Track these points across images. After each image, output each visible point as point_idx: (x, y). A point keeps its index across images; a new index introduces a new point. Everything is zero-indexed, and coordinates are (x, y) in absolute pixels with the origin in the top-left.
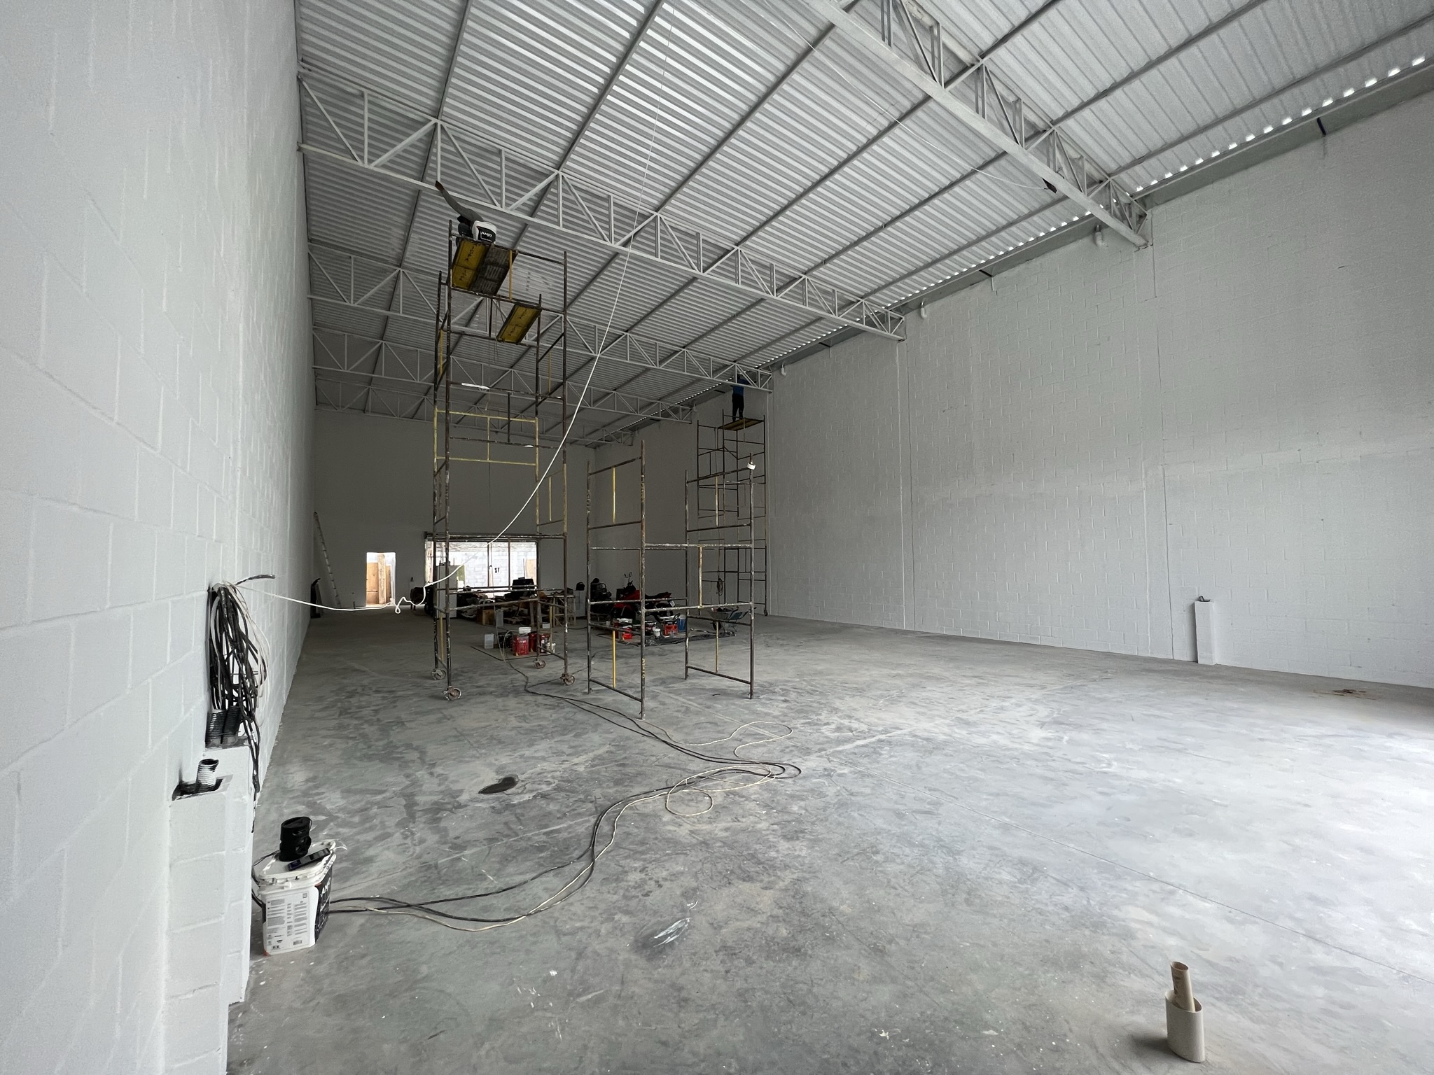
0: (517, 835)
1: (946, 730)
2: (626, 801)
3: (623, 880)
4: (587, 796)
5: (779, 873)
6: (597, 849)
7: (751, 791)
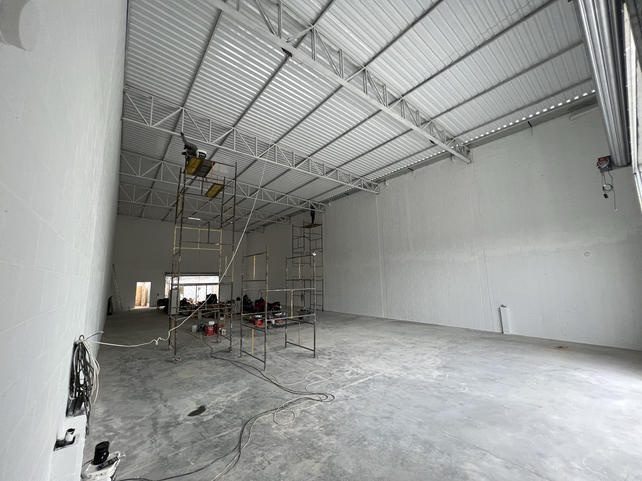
0: (205, 439)
1: (398, 372)
2: (256, 417)
3: (253, 462)
4: (238, 416)
5: (323, 454)
6: (242, 445)
7: (312, 409)
